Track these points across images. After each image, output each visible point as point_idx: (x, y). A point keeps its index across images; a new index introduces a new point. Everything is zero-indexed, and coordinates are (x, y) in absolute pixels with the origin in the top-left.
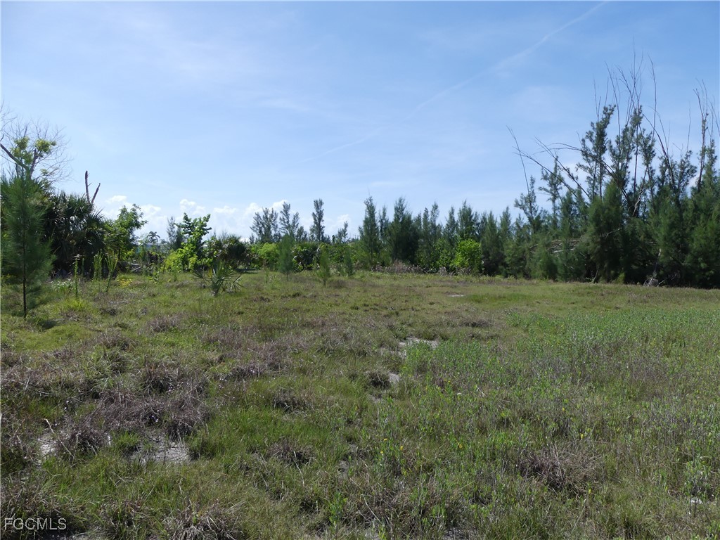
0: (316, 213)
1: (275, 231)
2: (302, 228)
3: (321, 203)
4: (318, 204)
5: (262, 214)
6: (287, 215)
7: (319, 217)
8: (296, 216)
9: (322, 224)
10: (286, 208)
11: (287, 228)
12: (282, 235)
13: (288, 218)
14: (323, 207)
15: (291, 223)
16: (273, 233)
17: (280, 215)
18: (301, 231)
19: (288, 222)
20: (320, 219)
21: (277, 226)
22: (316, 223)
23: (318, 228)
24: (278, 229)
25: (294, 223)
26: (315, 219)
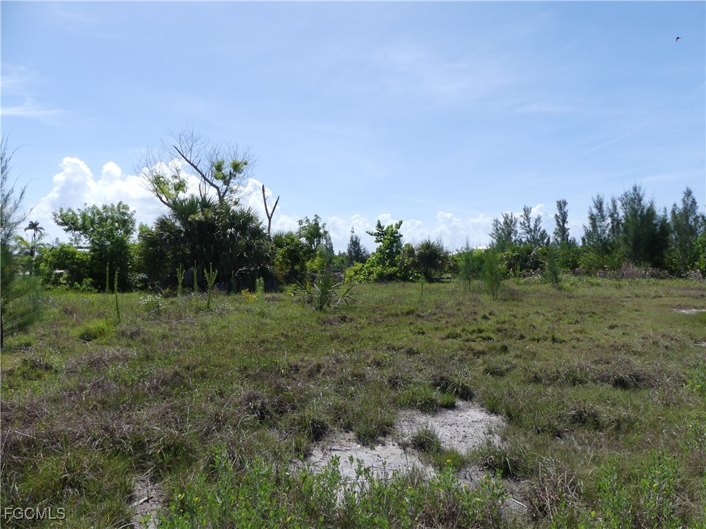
0: (558, 214)
1: (515, 236)
2: (544, 231)
3: (565, 203)
4: (561, 205)
5: (502, 220)
6: (528, 219)
7: (562, 218)
8: (538, 220)
9: (566, 226)
10: (527, 211)
11: (528, 233)
12: (524, 240)
13: (529, 222)
14: (567, 208)
15: (532, 226)
16: (514, 238)
17: (522, 220)
18: (544, 235)
19: (529, 226)
20: (564, 221)
21: (516, 232)
22: (559, 225)
23: (563, 231)
24: (518, 235)
25: (536, 226)
26: (558, 221)
